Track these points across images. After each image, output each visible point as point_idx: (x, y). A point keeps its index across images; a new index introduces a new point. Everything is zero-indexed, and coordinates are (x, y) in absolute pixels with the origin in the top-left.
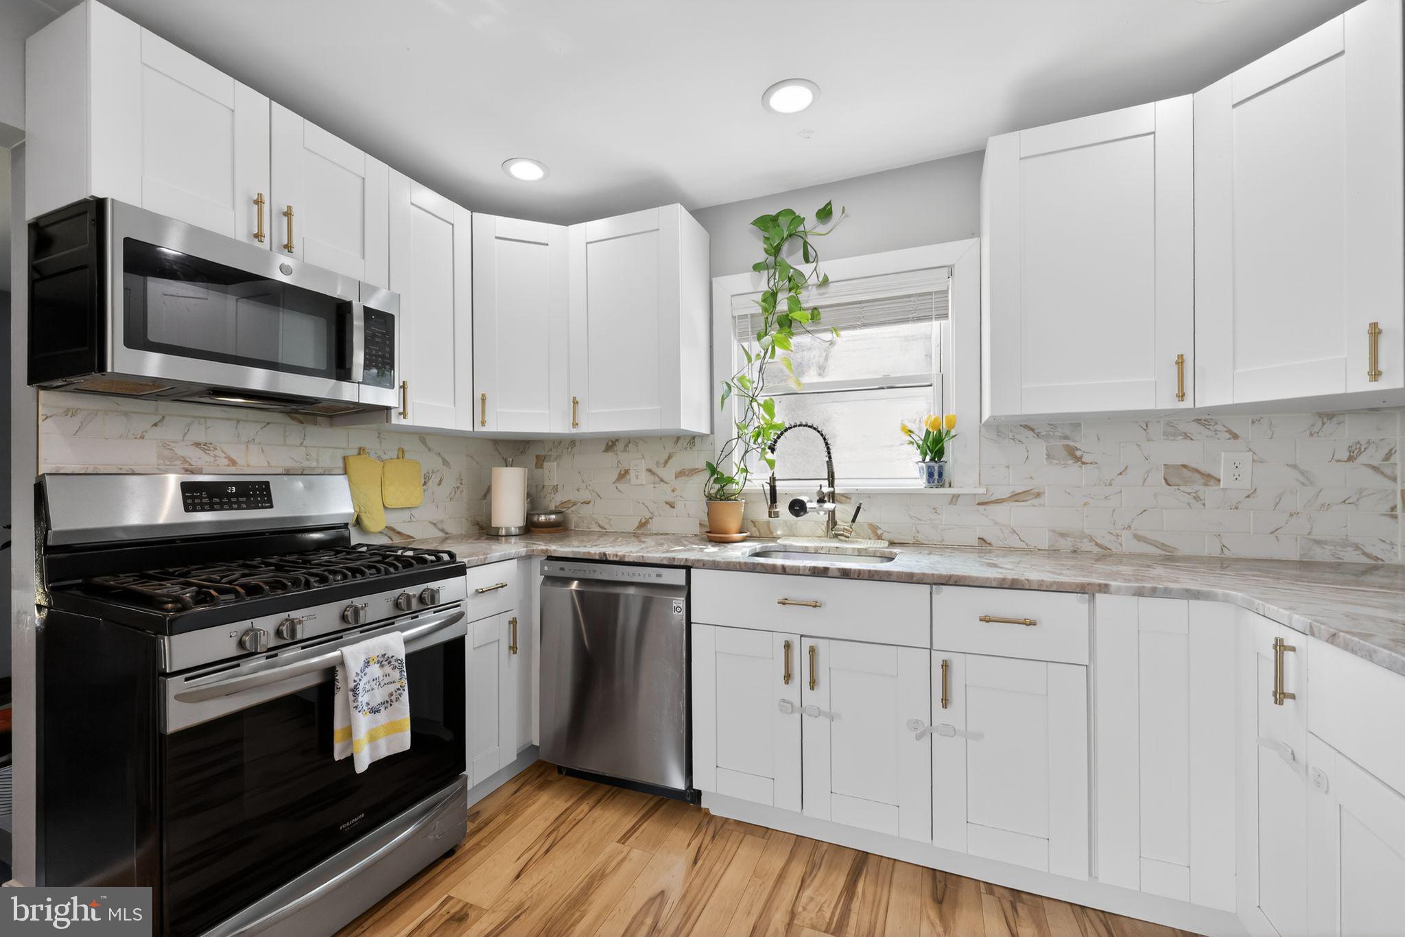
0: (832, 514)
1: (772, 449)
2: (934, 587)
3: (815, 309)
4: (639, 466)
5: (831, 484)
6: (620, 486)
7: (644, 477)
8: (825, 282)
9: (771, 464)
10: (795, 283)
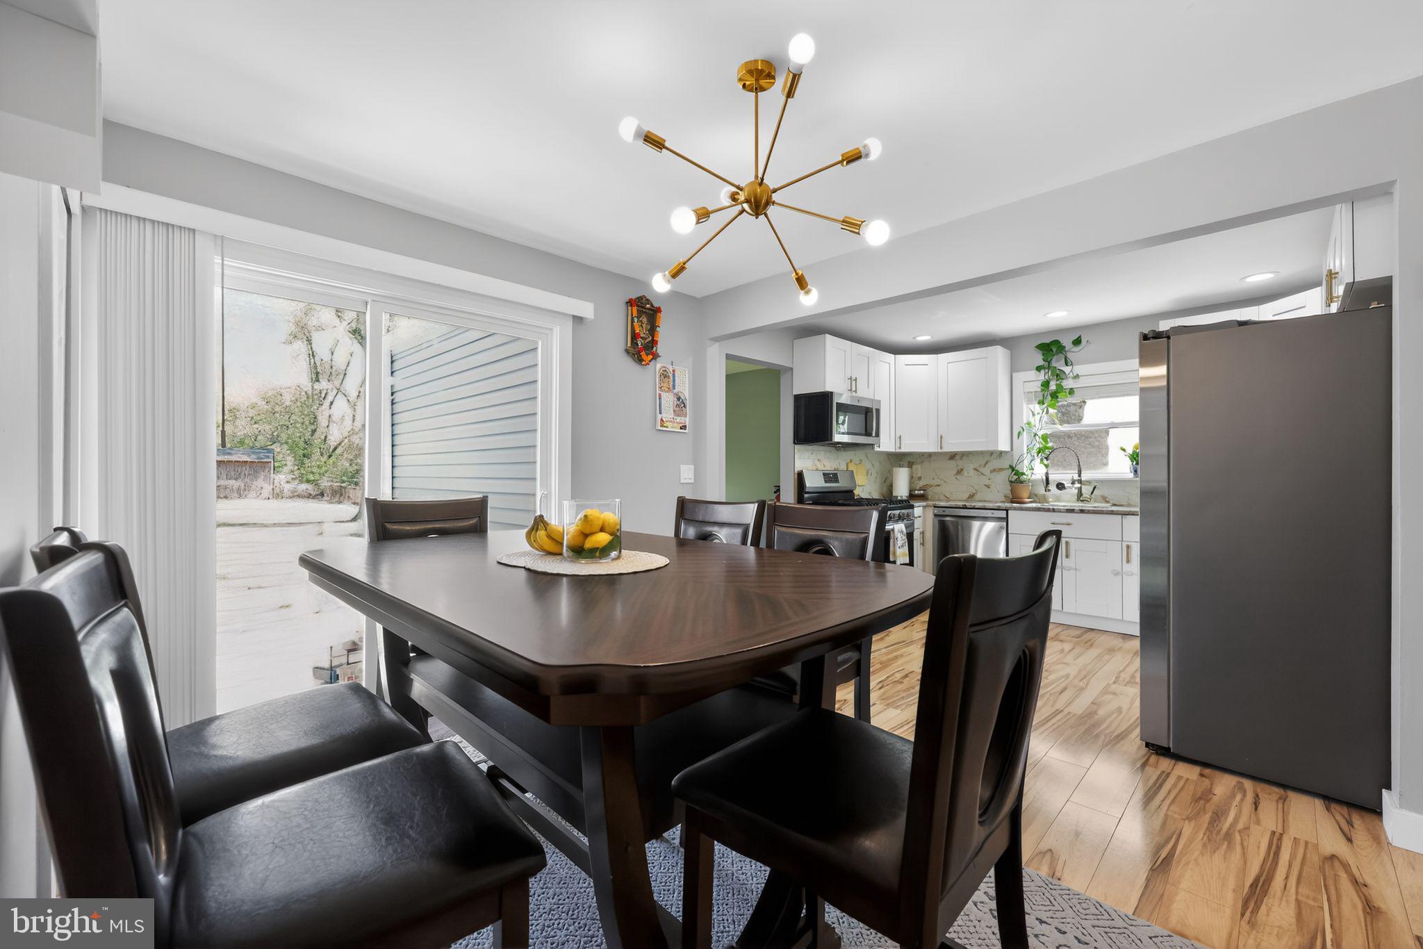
0: (1080, 489)
1: (1047, 459)
2: (1124, 516)
3: (1071, 389)
4: (969, 467)
5: (1080, 476)
6: (957, 477)
7: (972, 472)
8: (1077, 376)
9: (1047, 466)
10: (1059, 375)
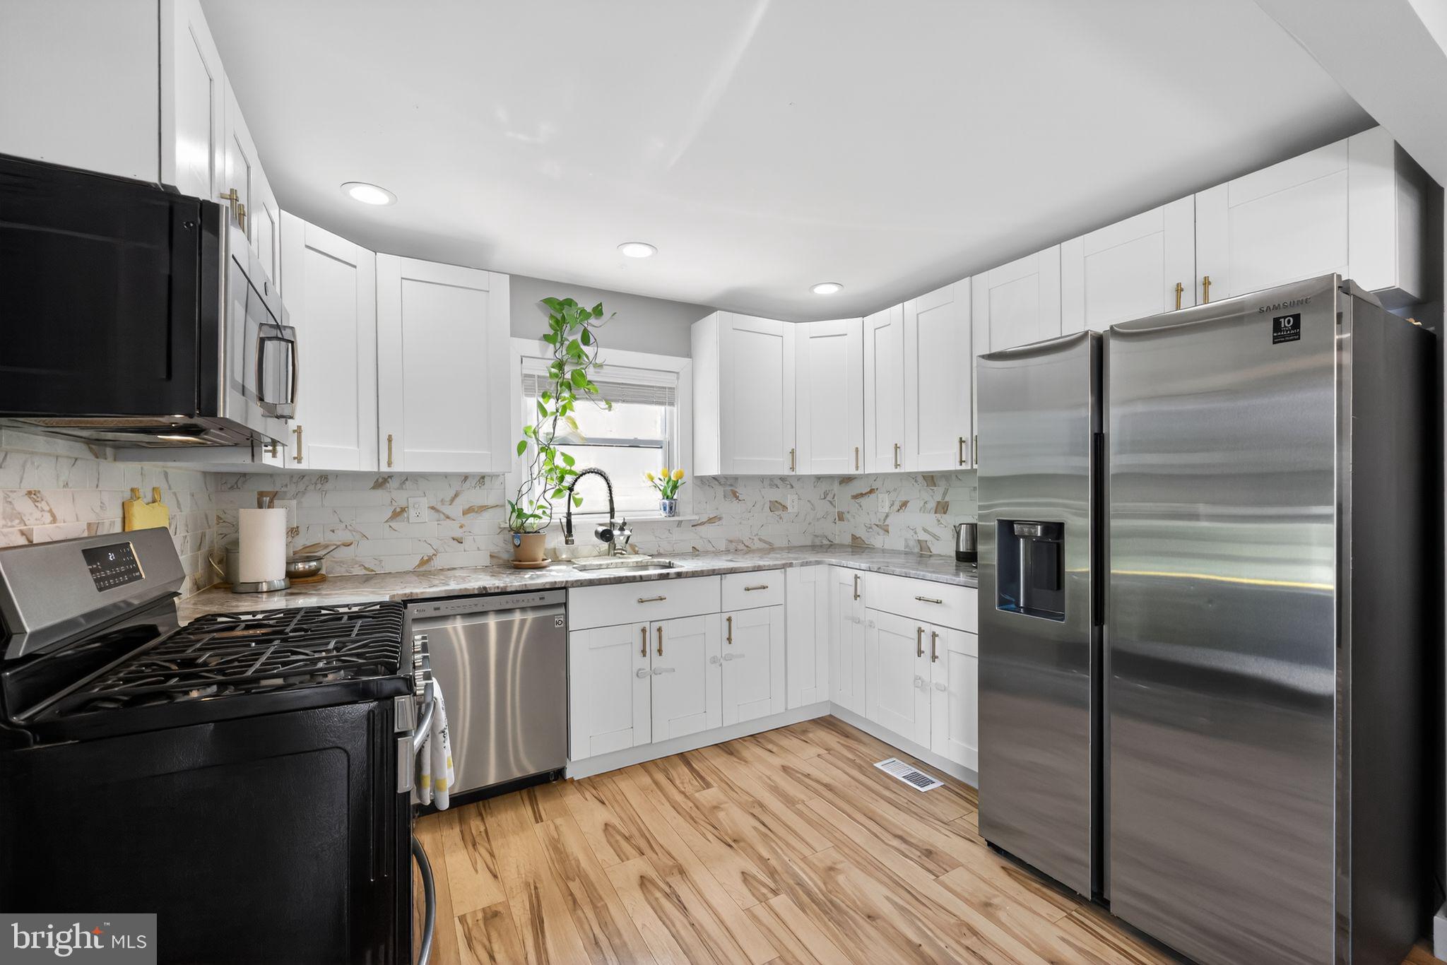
1: (571, 490)
2: (723, 576)
4: (418, 503)
5: (613, 516)
6: (394, 525)
7: (426, 514)
8: (601, 365)
